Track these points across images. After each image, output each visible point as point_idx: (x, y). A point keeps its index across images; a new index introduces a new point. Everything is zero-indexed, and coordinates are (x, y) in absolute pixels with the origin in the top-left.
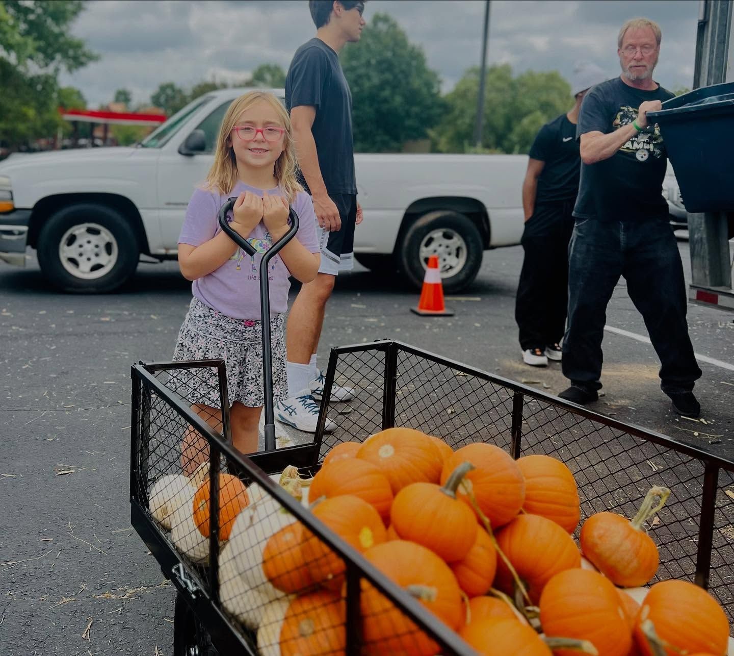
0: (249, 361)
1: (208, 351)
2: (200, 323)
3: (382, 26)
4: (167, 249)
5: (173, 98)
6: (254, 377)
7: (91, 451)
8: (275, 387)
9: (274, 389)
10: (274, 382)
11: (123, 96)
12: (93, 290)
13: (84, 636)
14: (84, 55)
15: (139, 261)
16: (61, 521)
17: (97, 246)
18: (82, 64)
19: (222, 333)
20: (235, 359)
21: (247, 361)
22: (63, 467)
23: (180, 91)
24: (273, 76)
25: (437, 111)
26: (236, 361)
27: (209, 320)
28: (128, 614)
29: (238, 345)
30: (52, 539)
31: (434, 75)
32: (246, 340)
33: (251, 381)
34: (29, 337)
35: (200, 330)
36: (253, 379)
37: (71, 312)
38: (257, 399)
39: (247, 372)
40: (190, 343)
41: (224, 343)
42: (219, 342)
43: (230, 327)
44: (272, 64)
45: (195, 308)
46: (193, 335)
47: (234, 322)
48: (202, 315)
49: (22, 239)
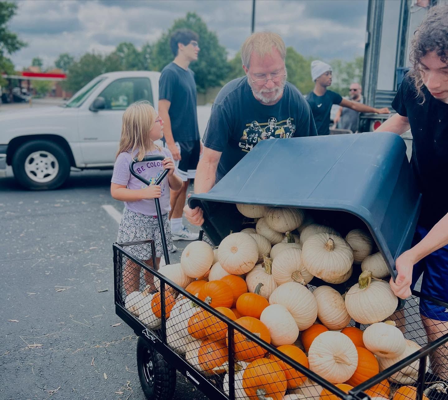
0: (156, 235)
1: (136, 233)
2: (132, 220)
3: (192, 20)
4: (86, 164)
5: (69, 63)
6: (159, 243)
7: (71, 279)
8: (168, 246)
9: (168, 247)
10: (167, 244)
11: (37, 62)
12: (46, 188)
13: (92, 364)
14: (18, 42)
15: (70, 171)
16: (66, 314)
17: (46, 164)
18: (17, 48)
19: (143, 224)
20: (151, 235)
21: (155, 235)
22: (59, 288)
23: (72, 59)
24: (129, 49)
25: (226, 70)
26: (151, 236)
27: (136, 218)
28: (110, 353)
29: (151, 228)
30: (64, 323)
31: (223, 49)
32: (154, 225)
33: (157, 245)
34: (18, 217)
35: (131, 224)
36: (159, 244)
37: (37, 202)
38: (161, 253)
39: (156, 241)
40: (127, 230)
41: (144, 228)
42: (141, 228)
43: (146, 220)
44: (128, 42)
45: (128, 213)
46: (128, 226)
47: (148, 217)
48: (132, 216)
49: (3, 161)
